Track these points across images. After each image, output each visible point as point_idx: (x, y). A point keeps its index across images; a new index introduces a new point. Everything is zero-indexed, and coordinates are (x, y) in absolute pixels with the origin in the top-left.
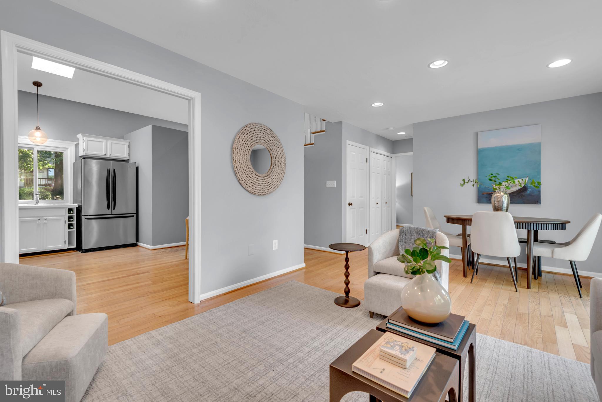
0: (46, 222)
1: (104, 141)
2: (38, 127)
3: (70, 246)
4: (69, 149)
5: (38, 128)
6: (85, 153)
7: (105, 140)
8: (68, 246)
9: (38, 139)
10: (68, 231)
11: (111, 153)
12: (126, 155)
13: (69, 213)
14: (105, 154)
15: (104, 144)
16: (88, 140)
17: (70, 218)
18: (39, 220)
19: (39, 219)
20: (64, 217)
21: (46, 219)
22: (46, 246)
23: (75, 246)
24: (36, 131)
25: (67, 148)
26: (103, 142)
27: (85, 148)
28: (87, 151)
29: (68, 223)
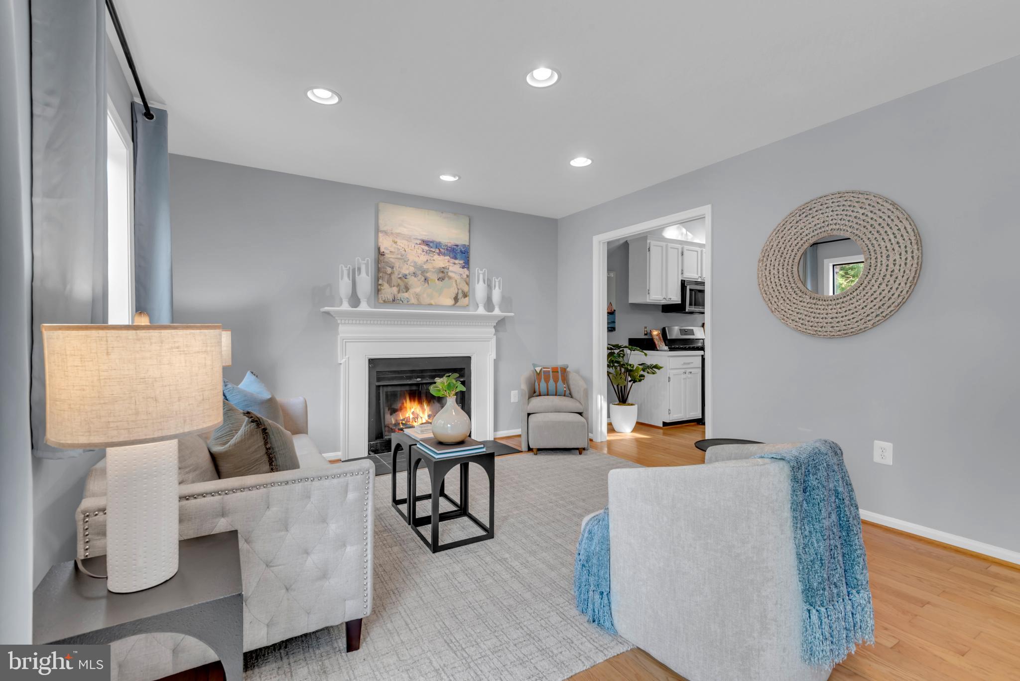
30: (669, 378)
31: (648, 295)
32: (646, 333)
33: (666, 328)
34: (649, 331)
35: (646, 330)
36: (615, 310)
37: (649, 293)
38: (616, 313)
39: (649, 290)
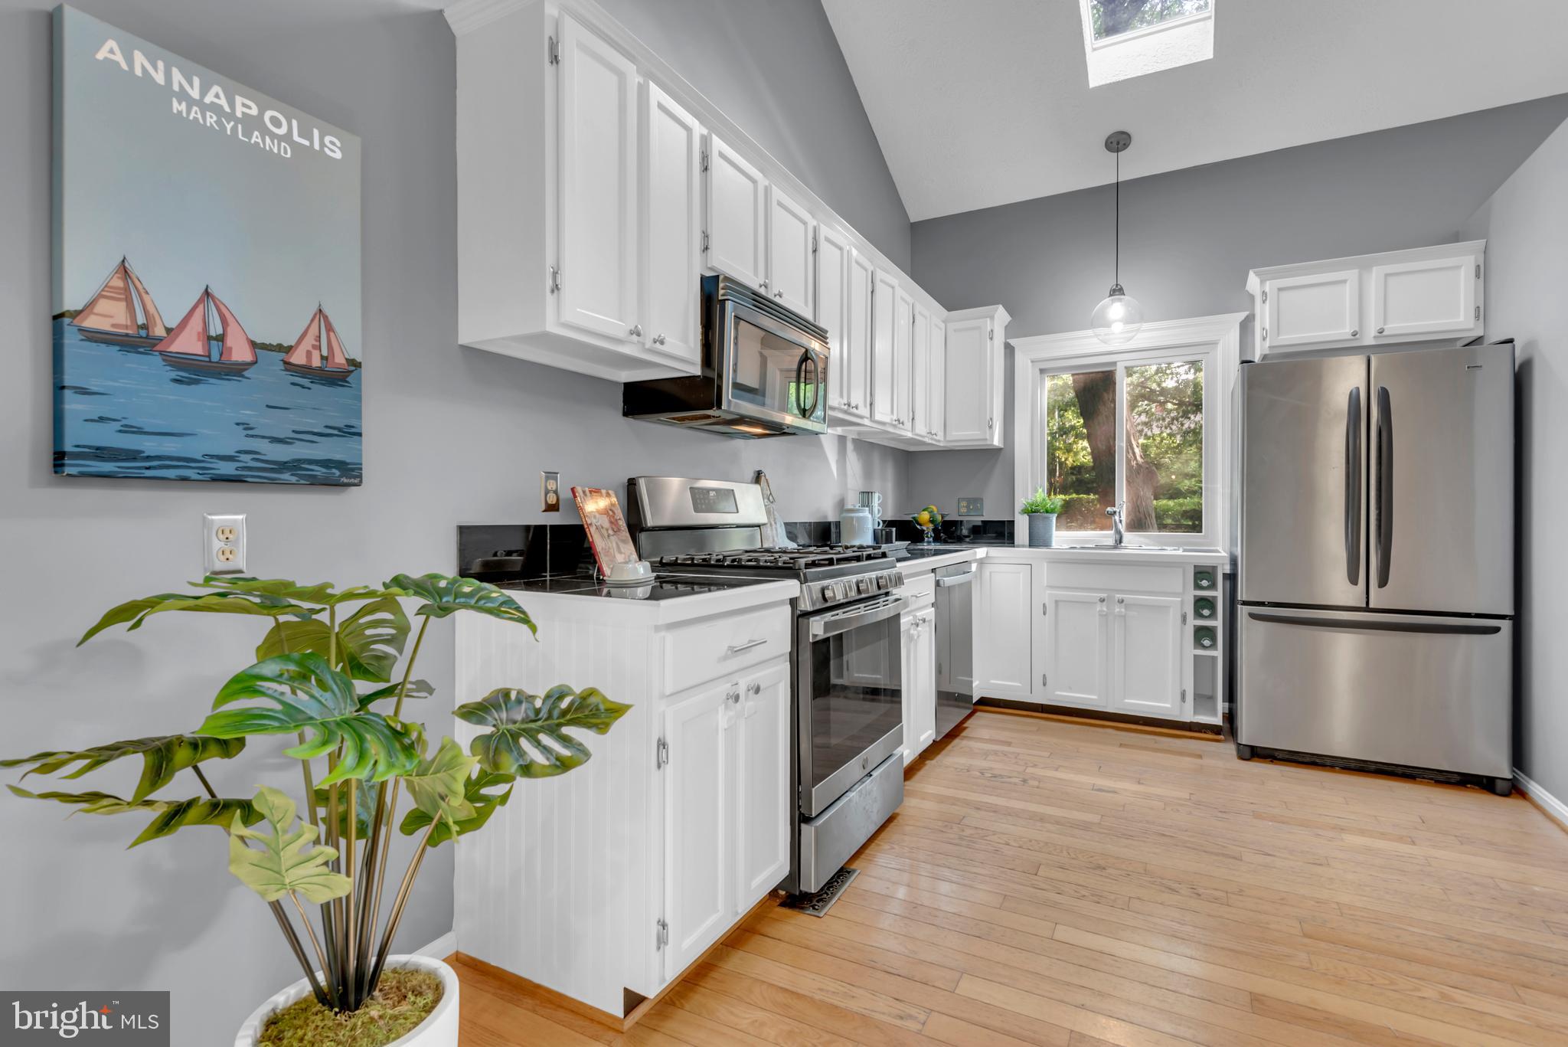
0: (1123, 610)
1: (1351, 275)
2: (1117, 285)
3: (1199, 714)
4: (1220, 347)
5: (1117, 291)
6: (1267, 344)
7: (1356, 271)
8: (1195, 713)
9: (1117, 328)
10: (1195, 656)
11: (1385, 322)
12: (1462, 319)
13: (1197, 587)
14: (1354, 334)
15: (1348, 292)
16: (1280, 289)
17: (1203, 605)
18: (1102, 600)
19: (1104, 600)
20: (1179, 599)
21: (1123, 601)
22: (1125, 698)
23: (1217, 720)
24: (1113, 301)
25: (1214, 343)
26: (1344, 281)
27: (1267, 327)
28: (1278, 335)
29: (1193, 622)
30: (662, 744)
31: (550, 299)
32: (552, 499)
33: (642, 485)
34: (565, 494)
35: (551, 485)
36: (356, 365)
37: (556, 288)
38: (370, 380)
39: (555, 274)
